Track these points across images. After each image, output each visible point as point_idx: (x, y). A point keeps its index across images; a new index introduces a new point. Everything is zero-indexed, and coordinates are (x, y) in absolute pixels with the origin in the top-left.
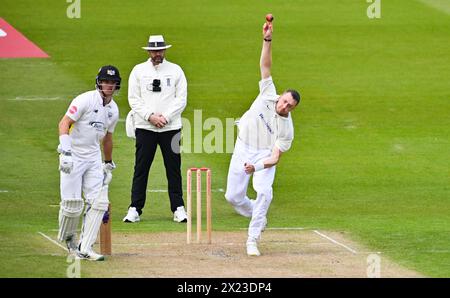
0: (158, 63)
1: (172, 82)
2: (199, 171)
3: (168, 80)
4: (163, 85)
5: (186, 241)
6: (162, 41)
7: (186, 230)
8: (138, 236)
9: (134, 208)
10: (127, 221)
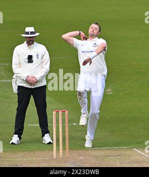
0: (31, 44)
1: (40, 57)
2: (60, 112)
3: (37, 55)
4: (34, 58)
5: (53, 156)
6: (34, 31)
7: (53, 150)
8: (22, 153)
9: (17, 136)
10: (13, 143)
